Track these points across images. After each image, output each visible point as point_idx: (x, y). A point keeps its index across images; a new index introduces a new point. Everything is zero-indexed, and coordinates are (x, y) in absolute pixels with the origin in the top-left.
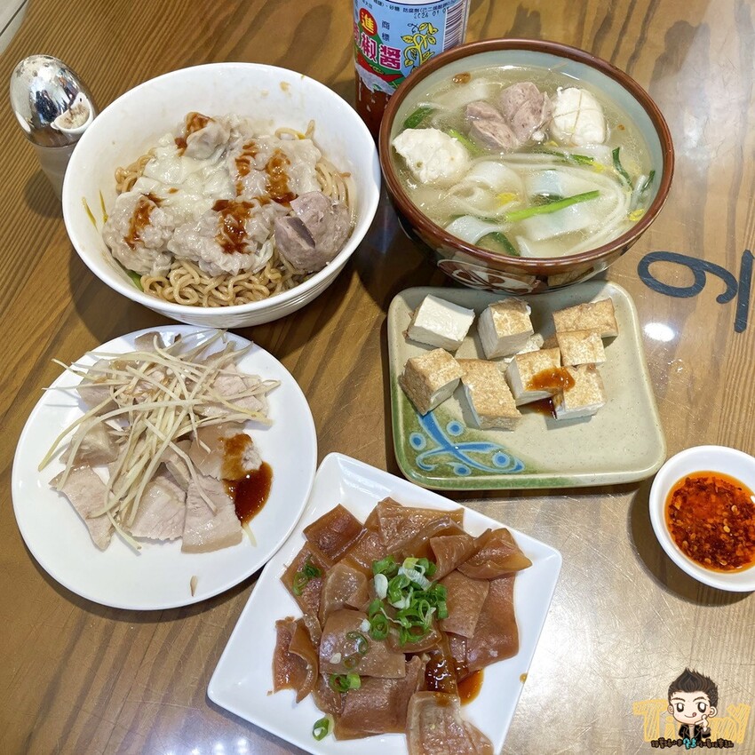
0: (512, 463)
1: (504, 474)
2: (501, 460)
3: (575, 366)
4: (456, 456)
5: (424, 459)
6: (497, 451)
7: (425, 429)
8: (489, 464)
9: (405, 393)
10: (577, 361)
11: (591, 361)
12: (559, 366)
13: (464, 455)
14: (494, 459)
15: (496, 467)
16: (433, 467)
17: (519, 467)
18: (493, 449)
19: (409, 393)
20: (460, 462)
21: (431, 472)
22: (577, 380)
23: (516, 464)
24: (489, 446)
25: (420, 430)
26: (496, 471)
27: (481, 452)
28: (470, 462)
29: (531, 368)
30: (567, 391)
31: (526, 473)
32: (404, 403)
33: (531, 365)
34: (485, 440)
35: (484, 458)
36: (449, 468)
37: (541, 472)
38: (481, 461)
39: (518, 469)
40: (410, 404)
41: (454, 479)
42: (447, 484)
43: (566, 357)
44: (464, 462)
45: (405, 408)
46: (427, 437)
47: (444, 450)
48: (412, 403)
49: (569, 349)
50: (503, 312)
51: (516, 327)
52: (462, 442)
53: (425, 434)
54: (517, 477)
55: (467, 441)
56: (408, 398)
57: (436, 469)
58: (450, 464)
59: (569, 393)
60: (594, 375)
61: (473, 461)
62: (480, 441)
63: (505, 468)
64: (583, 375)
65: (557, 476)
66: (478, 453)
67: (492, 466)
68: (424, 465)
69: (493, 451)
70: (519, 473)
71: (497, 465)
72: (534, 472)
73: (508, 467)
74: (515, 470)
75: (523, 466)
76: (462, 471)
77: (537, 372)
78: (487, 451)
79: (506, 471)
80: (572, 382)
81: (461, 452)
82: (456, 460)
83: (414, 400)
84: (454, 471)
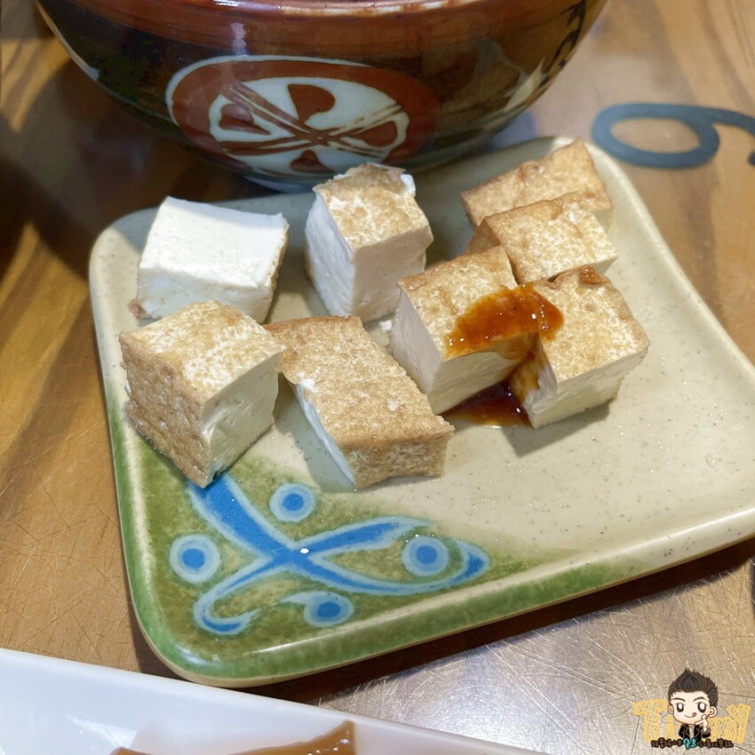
0: (455, 556)
1: (443, 591)
2: (426, 555)
3: (552, 279)
4: (305, 573)
5: (218, 604)
6: (411, 535)
7: (214, 521)
8: (396, 574)
9: (148, 442)
10: (554, 267)
11: (584, 260)
12: (512, 285)
13: (329, 566)
14: (407, 558)
15: (416, 579)
16: (245, 620)
17: (475, 564)
18: (398, 533)
19: (157, 438)
20: (320, 586)
21: (240, 636)
22: (564, 310)
23: (466, 558)
24: (388, 527)
25: (200, 526)
26: (418, 588)
27: (369, 547)
28: (345, 581)
29: (447, 302)
30: (550, 337)
31: (497, 573)
32: (147, 465)
33: (445, 295)
34: (375, 515)
35: (381, 560)
36: (292, 612)
37: (535, 563)
38: (375, 572)
39: (475, 569)
40: (163, 467)
41: (310, 640)
42: (291, 658)
43: (524, 262)
44: (331, 584)
45: (150, 478)
46: (222, 541)
47: (269, 567)
48: (169, 462)
49: (525, 245)
50: (350, 194)
51: (388, 222)
52: (316, 532)
53: (213, 534)
54: (478, 592)
55: (329, 529)
56: (157, 452)
57: (255, 625)
58: (293, 599)
59: (554, 344)
60: (601, 291)
61: (355, 577)
62: (362, 520)
63: (442, 575)
64: (577, 296)
65: (579, 564)
66: (362, 553)
67: (408, 577)
68: (218, 621)
69: (402, 538)
70: (480, 581)
71: (418, 572)
72: (517, 568)
73: (448, 571)
74: (467, 574)
75: (484, 557)
76: (328, 611)
77: (463, 307)
78: (386, 542)
79: (445, 581)
80: (554, 317)
81: (317, 559)
82: (307, 586)
83: (172, 453)
84: (307, 616)
